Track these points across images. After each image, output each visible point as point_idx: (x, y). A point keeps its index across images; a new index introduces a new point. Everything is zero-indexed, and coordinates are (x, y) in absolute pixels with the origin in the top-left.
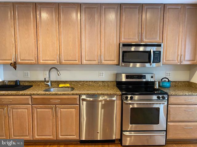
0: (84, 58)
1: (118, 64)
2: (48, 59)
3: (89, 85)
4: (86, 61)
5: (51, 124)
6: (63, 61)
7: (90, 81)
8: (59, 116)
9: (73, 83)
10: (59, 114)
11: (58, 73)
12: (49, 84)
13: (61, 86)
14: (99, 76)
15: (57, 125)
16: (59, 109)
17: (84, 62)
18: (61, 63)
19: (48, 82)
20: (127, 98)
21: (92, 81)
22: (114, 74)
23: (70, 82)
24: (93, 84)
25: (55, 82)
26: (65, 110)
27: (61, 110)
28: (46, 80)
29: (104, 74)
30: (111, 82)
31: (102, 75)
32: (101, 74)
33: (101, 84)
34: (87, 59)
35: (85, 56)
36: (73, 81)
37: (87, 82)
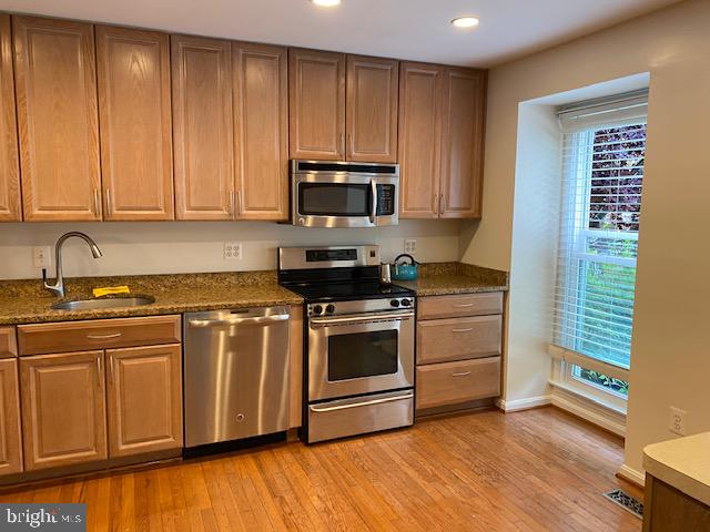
0: (185, 202)
1: (287, 218)
2: (63, 204)
3: (196, 287)
4: (190, 208)
5: (90, 412)
6: (115, 212)
7: (197, 275)
8: (118, 382)
9: (140, 283)
10: (118, 375)
11: (93, 251)
12: (59, 287)
13: (98, 292)
14: (227, 258)
15: (111, 413)
16: (117, 361)
17: (185, 213)
18: (106, 218)
19: (54, 281)
20: (318, 310)
21: (206, 274)
22: (270, 250)
23: (131, 280)
24: (207, 282)
25: (78, 280)
26: (136, 362)
27: (125, 362)
28: (47, 277)
29: (240, 251)
30: (262, 272)
31: (236, 254)
32: (233, 251)
33: (233, 280)
34: (192, 204)
35: (188, 195)
36: (142, 277)
37: (187, 276)
